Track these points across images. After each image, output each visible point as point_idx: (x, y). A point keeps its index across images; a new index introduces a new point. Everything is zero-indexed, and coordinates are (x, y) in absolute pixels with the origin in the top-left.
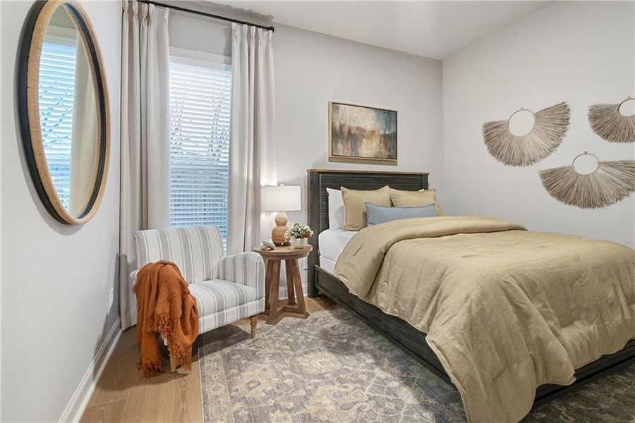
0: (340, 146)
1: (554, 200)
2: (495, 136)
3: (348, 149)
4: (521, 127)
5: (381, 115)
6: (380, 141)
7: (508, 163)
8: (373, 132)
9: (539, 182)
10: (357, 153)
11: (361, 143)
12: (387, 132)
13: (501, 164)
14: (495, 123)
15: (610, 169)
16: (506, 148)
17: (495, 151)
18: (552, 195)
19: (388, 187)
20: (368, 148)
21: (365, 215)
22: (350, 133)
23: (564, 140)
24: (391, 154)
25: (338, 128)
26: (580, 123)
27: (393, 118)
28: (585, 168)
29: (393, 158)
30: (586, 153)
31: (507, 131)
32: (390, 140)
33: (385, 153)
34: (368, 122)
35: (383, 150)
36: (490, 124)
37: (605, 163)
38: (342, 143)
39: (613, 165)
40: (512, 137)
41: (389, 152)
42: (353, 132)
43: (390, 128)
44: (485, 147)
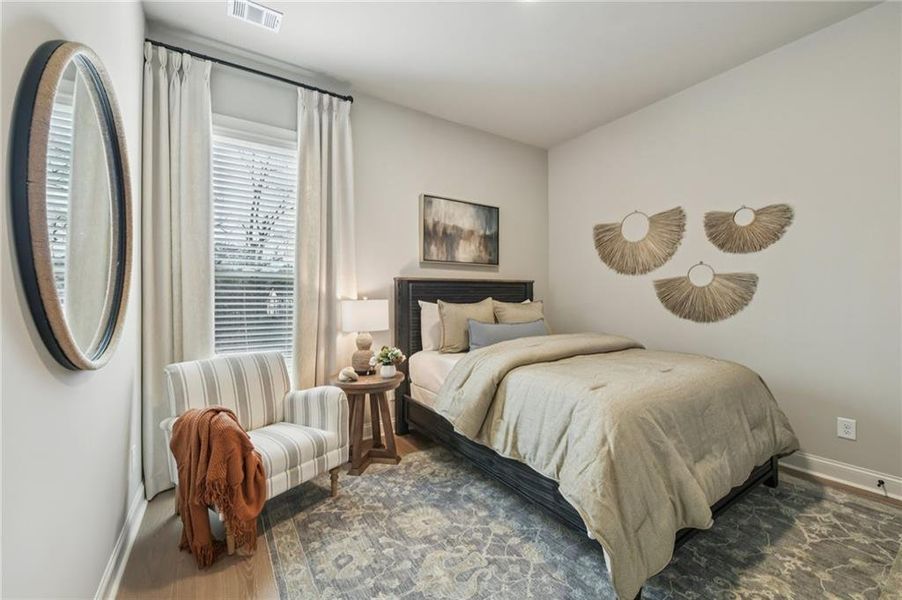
0: (433, 248)
1: (668, 313)
2: (606, 240)
3: (442, 253)
4: (635, 231)
5: (481, 212)
6: (480, 244)
7: (621, 270)
8: (472, 233)
9: (654, 292)
10: (453, 257)
11: (458, 244)
12: (488, 233)
13: (613, 272)
14: (607, 225)
15: (725, 282)
16: (618, 255)
17: (607, 257)
18: (666, 306)
19: (490, 299)
20: (466, 252)
21: (467, 334)
22: (445, 232)
23: (680, 248)
24: (492, 258)
25: (431, 227)
26: (695, 229)
27: (495, 216)
28: (701, 279)
29: (494, 262)
30: (701, 263)
31: (620, 235)
32: (491, 242)
33: (485, 256)
34: (466, 220)
35: (483, 254)
36: (602, 226)
37: (720, 276)
38: (436, 245)
39: (730, 277)
40: (626, 242)
41: (490, 255)
42: (449, 232)
43: (490, 228)
44: (595, 253)
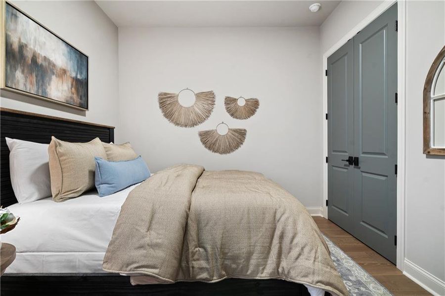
0: (19, 74)
1: (207, 150)
2: (167, 103)
3: (31, 83)
4: (187, 101)
5: (73, 55)
6: (72, 85)
7: (177, 124)
8: (64, 72)
9: (199, 139)
10: (44, 91)
11: (50, 79)
12: (79, 77)
13: (172, 125)
14: (169, 94)
15: (234, 133)
16: (176, 114)
17: (168, 115)
18: (206, 147)
20: (59, 90)
22: (34, 59)
23: (212, 113)
24: (83, 102)
26: (220, 103)
27: (85, 63)
28: (223, 131)
29: (83, 106)
30: (223, 123)
31: (177, 101)
32: (82, 86)
33: (77, 100)
34: (59, 57)
35: (75, 96)
36: (165, 94)
37: (231, 130)
38: (23, 72)
39: (236, 131)
40: (181, 106)
41: (81, 99)
42: (40, 61)
43: (81, 73)
44: (160, 111)
